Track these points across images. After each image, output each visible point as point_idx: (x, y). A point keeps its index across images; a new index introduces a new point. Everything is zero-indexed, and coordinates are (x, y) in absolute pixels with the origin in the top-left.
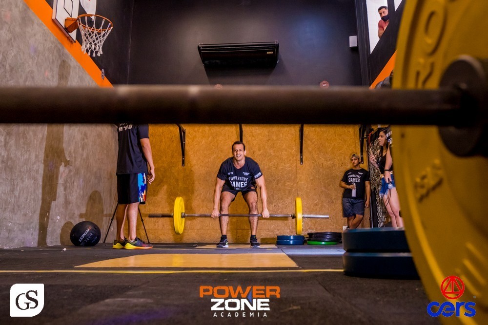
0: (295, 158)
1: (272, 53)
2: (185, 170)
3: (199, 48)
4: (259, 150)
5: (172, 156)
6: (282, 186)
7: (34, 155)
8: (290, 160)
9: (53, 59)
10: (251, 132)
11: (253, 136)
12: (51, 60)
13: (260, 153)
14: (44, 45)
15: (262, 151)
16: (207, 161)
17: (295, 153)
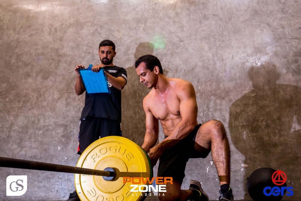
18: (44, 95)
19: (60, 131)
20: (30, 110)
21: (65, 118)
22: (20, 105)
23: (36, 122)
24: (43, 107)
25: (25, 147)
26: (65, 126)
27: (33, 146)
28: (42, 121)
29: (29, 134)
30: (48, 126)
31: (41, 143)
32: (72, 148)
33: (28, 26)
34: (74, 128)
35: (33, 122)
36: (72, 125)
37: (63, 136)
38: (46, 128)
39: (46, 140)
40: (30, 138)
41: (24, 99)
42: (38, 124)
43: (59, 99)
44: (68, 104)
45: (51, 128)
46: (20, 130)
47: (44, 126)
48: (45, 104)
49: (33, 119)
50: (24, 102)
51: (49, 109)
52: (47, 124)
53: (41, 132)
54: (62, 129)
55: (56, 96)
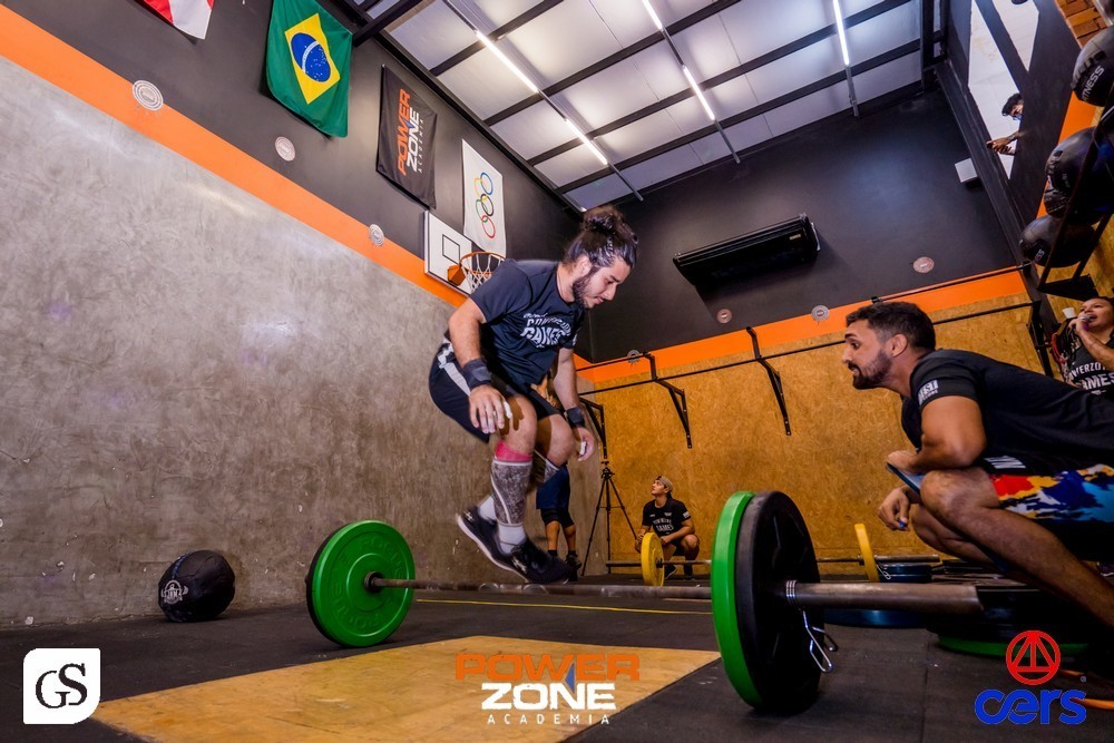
0: (891, 409)
1: (799, 236)
2: (693, 453)
3: (675, 261)
4: (817, 404)
5: (671, 435)
6: (876, 463)
7: (417, 461)
8: (883, 414)
9: (435, 327)
10: (796, 376)
11: (800, 382)
12: (431, 328)
13: (819, 409)
14: (414, 310)
15: (822, 406)
16: (727, 435)
17: (889, 400)
18: (278, 403)
19: (302, 476)
20: (257, 426)
21: (309, 455)
22: (241, 414)
23: (267, 453)
24: (277, 426)
25: (248, 500)
26: (310, 470)
27: (261, 500)
28: (275, 453)
29: (254, 475)
30: (285, 465)
31: (274, 496)
32: (318, 509)
33: (258, 257)
34: (322, 476)
35: (262, 453)
36: (319, 469)
37: (306, 487)
38: (282, 468)
39: (281, 490)
40: (257, 484)
41: (246, 402)
42: (269, 457)
43: (301, 416)
44: (313, 430)
45: (288, 469)
46: (240, 465)
47: (279, 464)
48: (280, 421)
49: (261, 446)
50: (247, 408)
51: (286, 432)
52: (283, 460)
53: (273, 474)
54: (305, 473)
55: (297, 410)
